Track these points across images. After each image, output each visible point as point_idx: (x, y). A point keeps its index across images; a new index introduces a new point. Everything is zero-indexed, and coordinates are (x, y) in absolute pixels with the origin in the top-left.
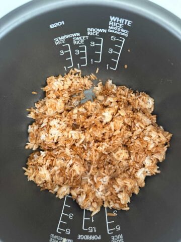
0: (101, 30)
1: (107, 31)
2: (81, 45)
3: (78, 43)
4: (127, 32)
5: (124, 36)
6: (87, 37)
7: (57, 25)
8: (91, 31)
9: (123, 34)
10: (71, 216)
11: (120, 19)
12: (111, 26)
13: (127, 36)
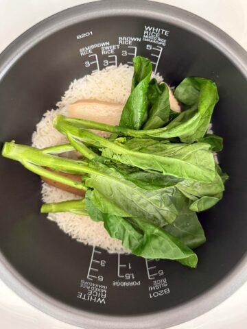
0: (134, 39)
1: (142, 40)
2: (111, 54)
3: (107, 52)
4: (165, 41)
5: (161, 45)
6: (118, 46)
7: (84, 35)
8: (123, 40)
9: (160, 43)
10: (102, 263)
11: (155, 29)
12: (146, 34)
13: (164, 45)
